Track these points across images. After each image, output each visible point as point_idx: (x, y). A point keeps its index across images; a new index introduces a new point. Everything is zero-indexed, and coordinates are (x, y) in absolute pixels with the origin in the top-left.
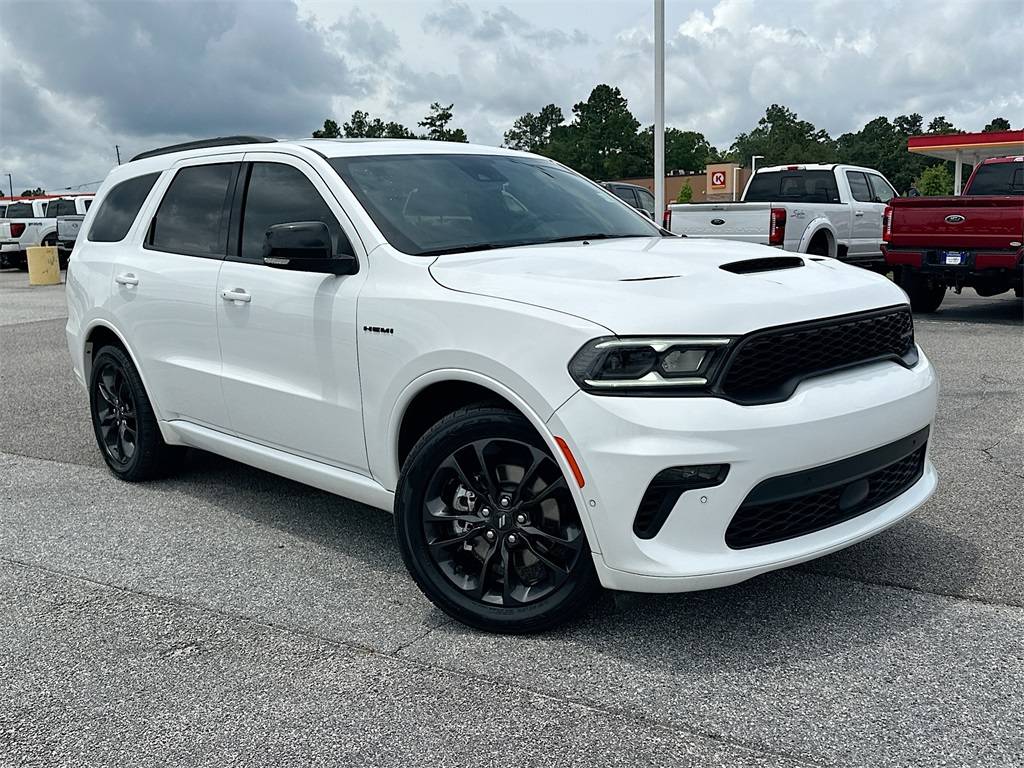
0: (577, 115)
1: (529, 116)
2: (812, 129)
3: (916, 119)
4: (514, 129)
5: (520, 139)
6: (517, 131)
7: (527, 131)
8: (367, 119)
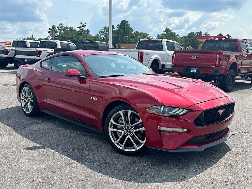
0: (117, 27)
1: (106, 27)
2: (175, 34)
3: (201, 33)
4: (102, 30)
5: (103, 32)
6: (103, 31)
7: (105, 31)
8: (63, 26)
